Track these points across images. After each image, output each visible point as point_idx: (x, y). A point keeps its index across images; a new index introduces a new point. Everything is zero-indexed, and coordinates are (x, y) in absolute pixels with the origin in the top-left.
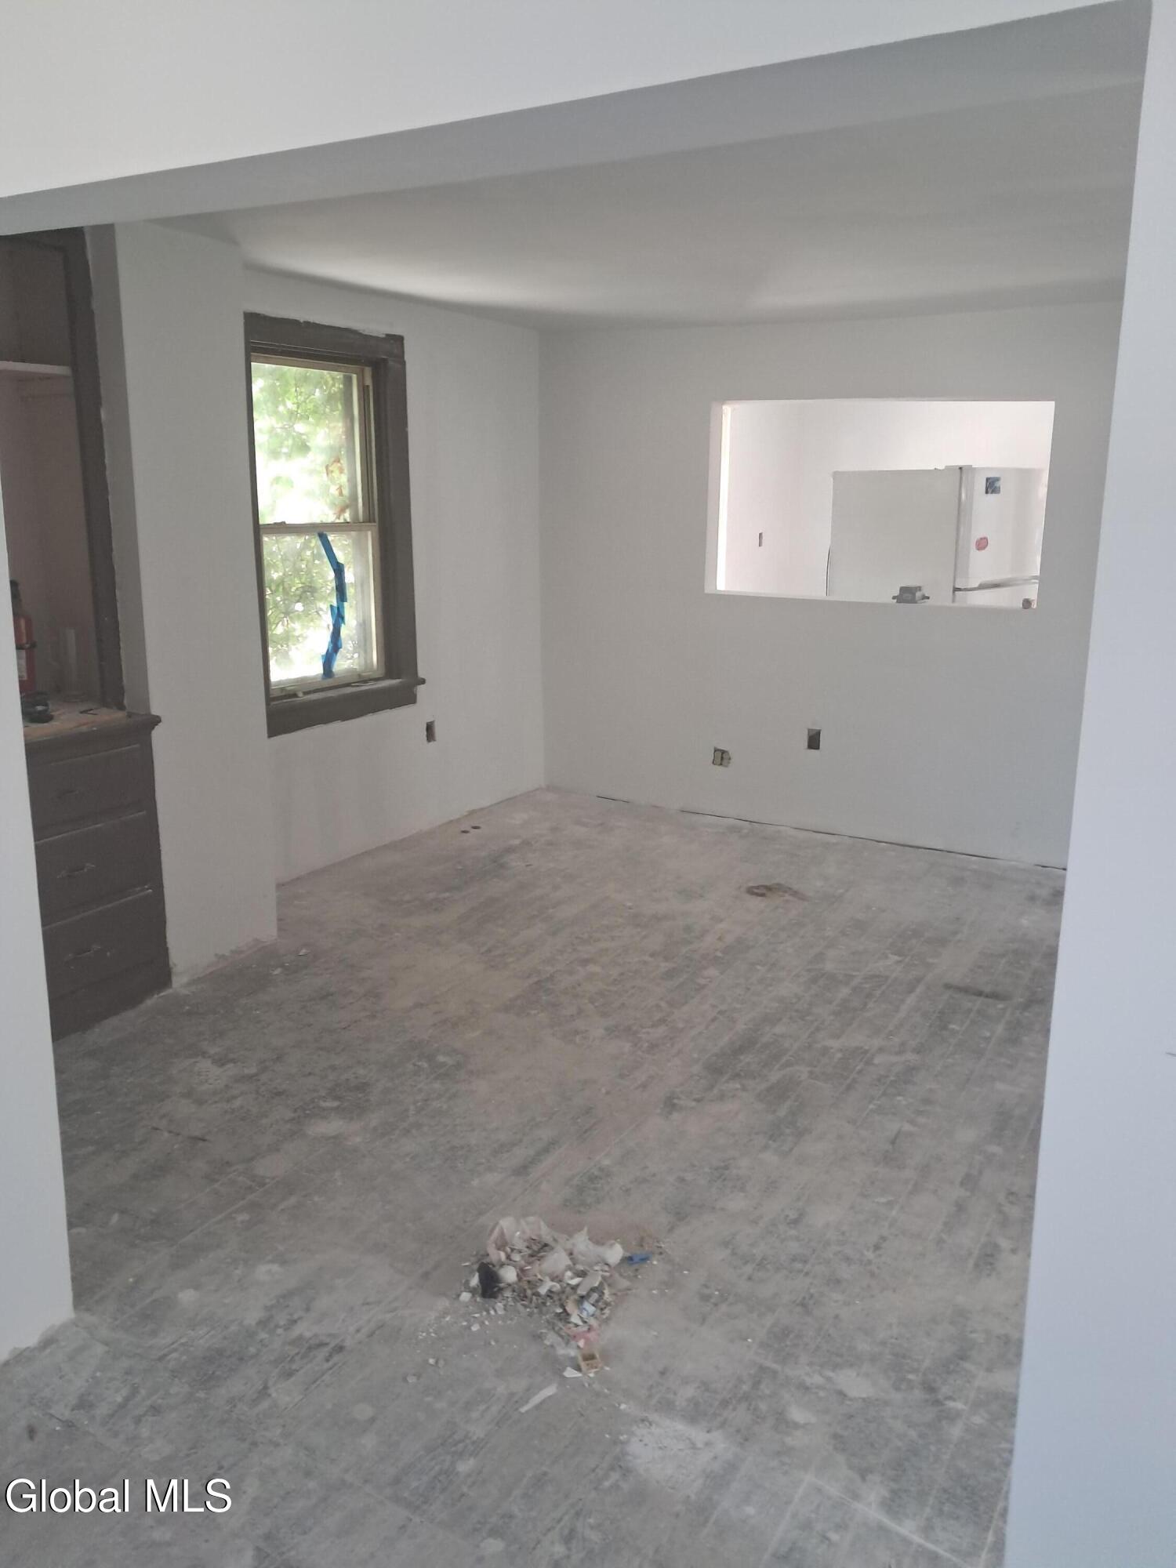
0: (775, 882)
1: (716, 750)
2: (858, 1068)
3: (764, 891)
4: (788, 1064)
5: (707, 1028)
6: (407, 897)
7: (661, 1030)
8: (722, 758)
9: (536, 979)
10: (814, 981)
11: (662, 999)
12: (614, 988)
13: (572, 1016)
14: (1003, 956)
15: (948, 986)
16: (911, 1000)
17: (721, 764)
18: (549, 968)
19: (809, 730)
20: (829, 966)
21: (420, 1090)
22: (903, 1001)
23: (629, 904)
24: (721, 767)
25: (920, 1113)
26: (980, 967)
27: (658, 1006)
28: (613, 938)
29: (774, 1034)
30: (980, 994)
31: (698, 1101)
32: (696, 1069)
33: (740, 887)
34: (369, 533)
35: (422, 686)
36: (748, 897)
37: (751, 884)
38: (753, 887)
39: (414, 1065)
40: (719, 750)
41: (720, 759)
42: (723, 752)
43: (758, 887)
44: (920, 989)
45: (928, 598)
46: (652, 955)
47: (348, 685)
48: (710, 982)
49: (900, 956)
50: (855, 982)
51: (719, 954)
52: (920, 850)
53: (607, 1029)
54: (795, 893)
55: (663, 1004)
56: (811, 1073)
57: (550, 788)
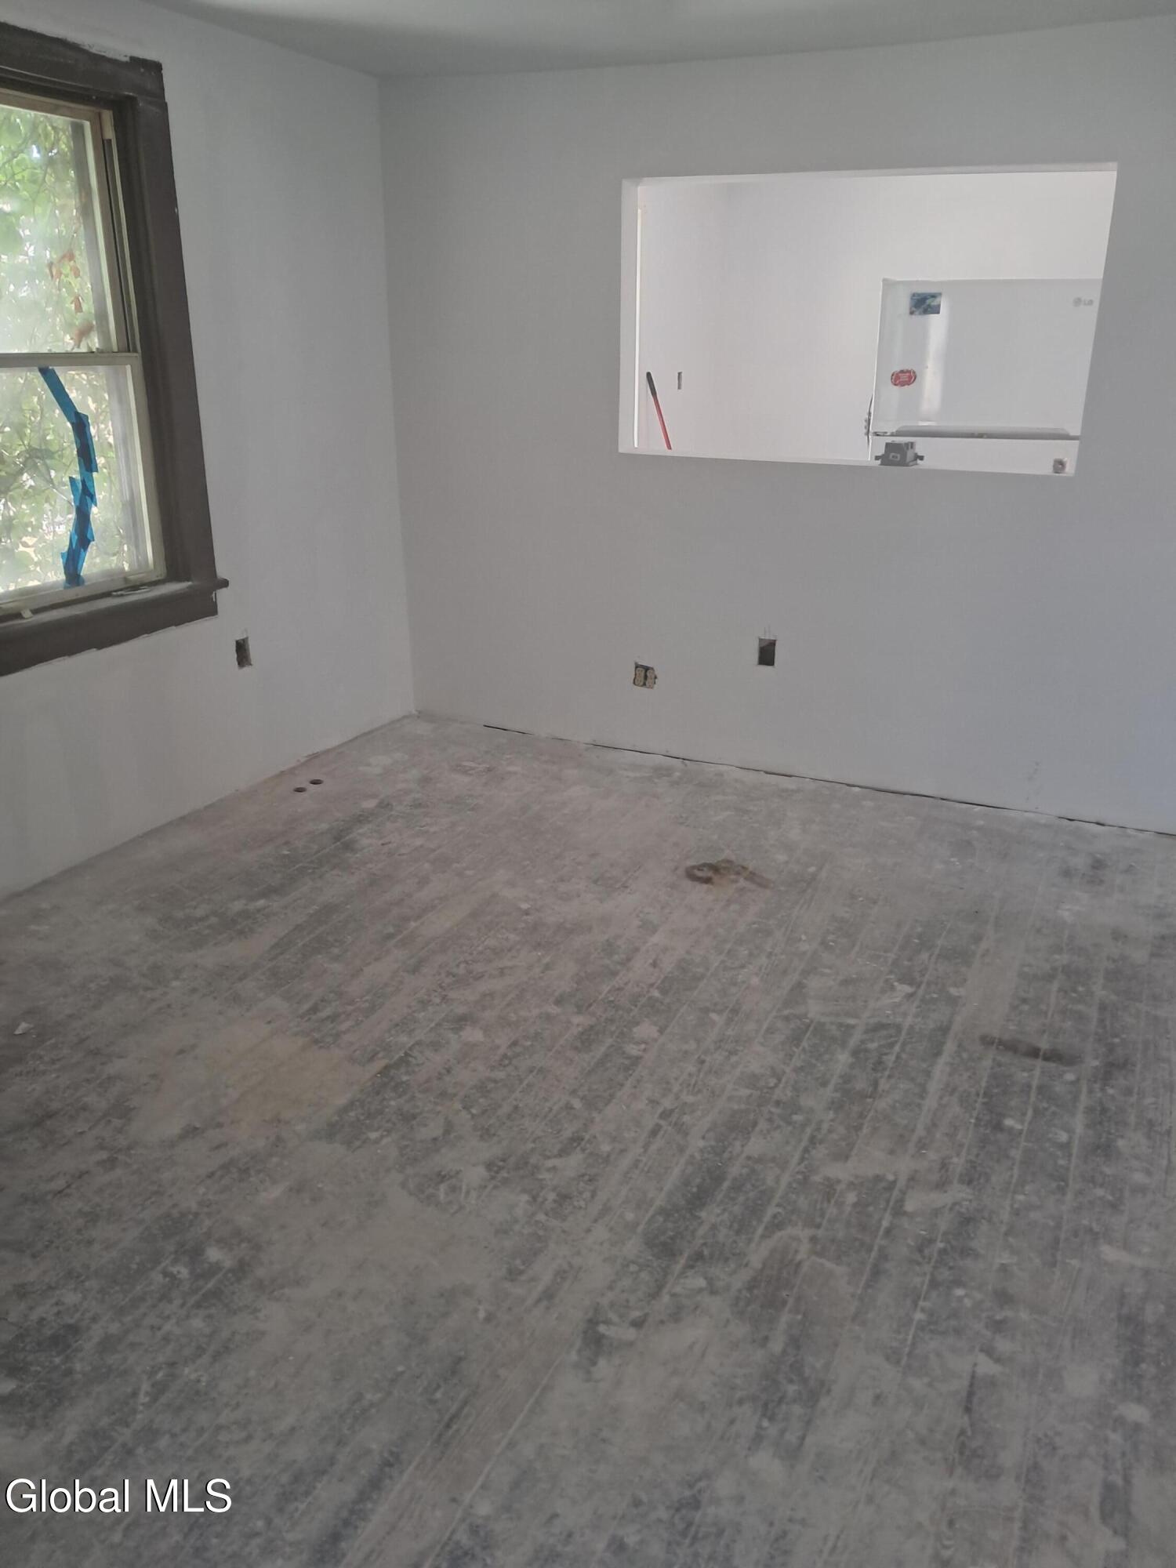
0: (723, 856)
1: (637, 666)
2: (885, 1224)
3: (710, 874)
4: (777, 1225)
5: (646, 1147)
6: (199, 912)
7: (573, 1163)
8: (646, 677)
9: (383, 1063)
10: (796, 1039)
11: (574, 1092)
12: (500, 1075)
13: (435, 1139)
14: (1050, 977)
15: (987, 1041)
16: (940, 1069)
17: (644, 684)
18: (404, 1039)
19: (761, 640)
20: (814, 1010)
21: (166, 1339)
22: (928, 1074)
23: (525, 906)
24: (643, 689)
25: (998, 1326)
26: (1024, 1001)
27: (569, 1107)
28: (502, 972)
29: (749, 1158)
30: (1034, 1053)
31: (638, 1324)
32: (633, 1247)
33: (676, 869)
34: (128, 367)
35: (224, 589)
36: (688, 884)
37: (691, 863)
38: (694, 867)
39: (165, 1274)
40: (642, 666)
41: (642, 679)
42: (647, 669)
43: (700, 868)
44: (950, 1047)
45: (921, 458)
46: (558, 1002)
47: (107, 594)
48: (645, 1050)
49: (911, 984)
50: (853, 1042)
51: (656, 994)
52: (906, 796)
53: (489, 1166)
54: (752, 877)
55: (577, 1104)
56: (813, 1239)
57: (422, 715)
